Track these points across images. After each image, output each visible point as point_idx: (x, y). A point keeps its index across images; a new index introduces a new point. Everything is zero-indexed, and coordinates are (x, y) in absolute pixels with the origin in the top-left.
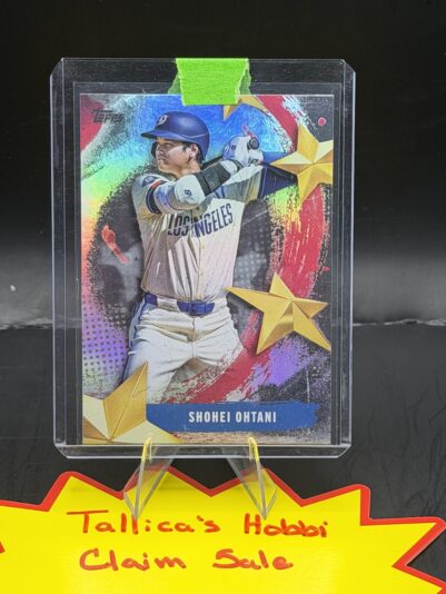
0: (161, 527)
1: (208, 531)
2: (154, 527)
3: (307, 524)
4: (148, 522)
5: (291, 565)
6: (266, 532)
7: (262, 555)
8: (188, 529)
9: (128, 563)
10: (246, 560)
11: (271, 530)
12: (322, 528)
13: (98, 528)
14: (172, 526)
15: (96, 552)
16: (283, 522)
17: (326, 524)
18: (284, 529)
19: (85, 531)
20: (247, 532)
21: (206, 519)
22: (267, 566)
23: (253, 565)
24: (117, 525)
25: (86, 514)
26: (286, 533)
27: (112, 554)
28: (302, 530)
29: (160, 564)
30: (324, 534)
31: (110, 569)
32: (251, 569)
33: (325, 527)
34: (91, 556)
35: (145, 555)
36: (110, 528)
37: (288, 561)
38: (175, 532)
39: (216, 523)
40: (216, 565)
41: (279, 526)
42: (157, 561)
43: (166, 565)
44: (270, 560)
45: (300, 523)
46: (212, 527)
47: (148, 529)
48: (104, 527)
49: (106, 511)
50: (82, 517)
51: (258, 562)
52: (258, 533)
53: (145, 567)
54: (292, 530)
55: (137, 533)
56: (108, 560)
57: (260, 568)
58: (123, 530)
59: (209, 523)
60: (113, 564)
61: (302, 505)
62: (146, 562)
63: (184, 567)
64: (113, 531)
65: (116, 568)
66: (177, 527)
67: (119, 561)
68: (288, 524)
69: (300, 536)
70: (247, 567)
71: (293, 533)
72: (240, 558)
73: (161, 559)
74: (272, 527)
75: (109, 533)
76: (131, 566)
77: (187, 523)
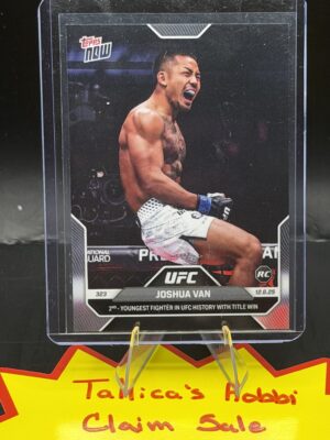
0: (154, 395)
1: (194, 398)
2: (147, 393)
3: (279, 394)
4: (143, 389)
5: (265, 429)
6: (244, 399)
7: (239, 419)
8: (177, 396)
9: (125, 426)
10: (225, 424)
11: (248, 398)
12: (292, 397)
13: (100, 395)
14: (163, 394)
15: (97, 416)
16: (259, 391)
17: (296, 393)
18: (260, 397)
19: (88, 398)
20: (227, 399)
21: (193, 388)
22: (243, 429)
23: (231, 429)
24: (116, 393)
25: (90, 382)
26: (261, 401)
27: (111, 418)
28: (275, 398)
29: (152, 427)
30: (294, 402)
31: (109, 431)
32: (230, 432)
33: (296, 396)
34: (92, 420)
35: (139, 419)
36: (109, 395)
37: (262, 425)
38: (166, 399)
39: (201, 391)
40: (200, 429)
41: (255, 393)
42: (149, 424)
43: (157, 428)
44: (246, 424)
45: (274, 392)
46: (198, 395)
47: (142, 396)
48: (104, 394)
49: (107, 380)
50: (86, 385)
51: (236, 426)
52: (237, 400)
53: (139, 429)
54: (267, 398)
55: (132, 399)
56: (107, 424)
57: (237, 431)
58: (121, 397)
59: (195, 391)
60: (111, 427)
61: (276, 375)
62: (139, 425)
63: (172, 430)
64: (112, 397)
65: (113, 431)
66: (168, 394)
67: (116, 424)
68: (263, 392)
69: (273, 404)
70: (227, 430)
71: (267, 401)
72: (221, 422)
73: (152, 422)
74: (248, 395)
75: (108, 399)
76: (127, 429)
77: (176, 391)
